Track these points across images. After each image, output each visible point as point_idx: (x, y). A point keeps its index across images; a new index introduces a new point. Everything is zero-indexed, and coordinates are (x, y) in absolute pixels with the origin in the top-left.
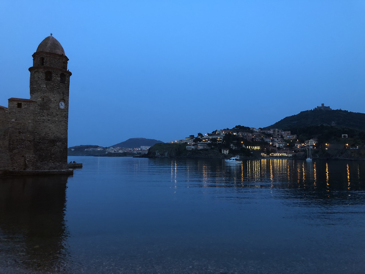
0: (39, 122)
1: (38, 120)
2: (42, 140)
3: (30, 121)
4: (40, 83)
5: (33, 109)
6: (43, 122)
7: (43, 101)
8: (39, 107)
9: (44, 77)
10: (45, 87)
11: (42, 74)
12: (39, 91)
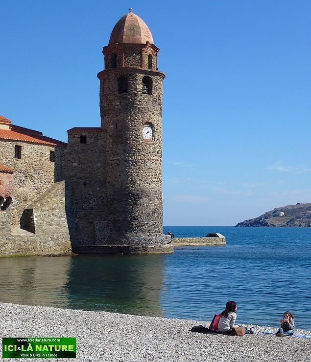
0: (112, 165)
1: (110, 162)
2: (117, 196)
3: (99, 165)
4: (111, 98)
5: (103, 143)
6: (118, 164)
7: (117, 128)
8: (111, 140)
9: (116, 87)
10: (119, 103)
11: (113, 82)
12: (110, 112)
